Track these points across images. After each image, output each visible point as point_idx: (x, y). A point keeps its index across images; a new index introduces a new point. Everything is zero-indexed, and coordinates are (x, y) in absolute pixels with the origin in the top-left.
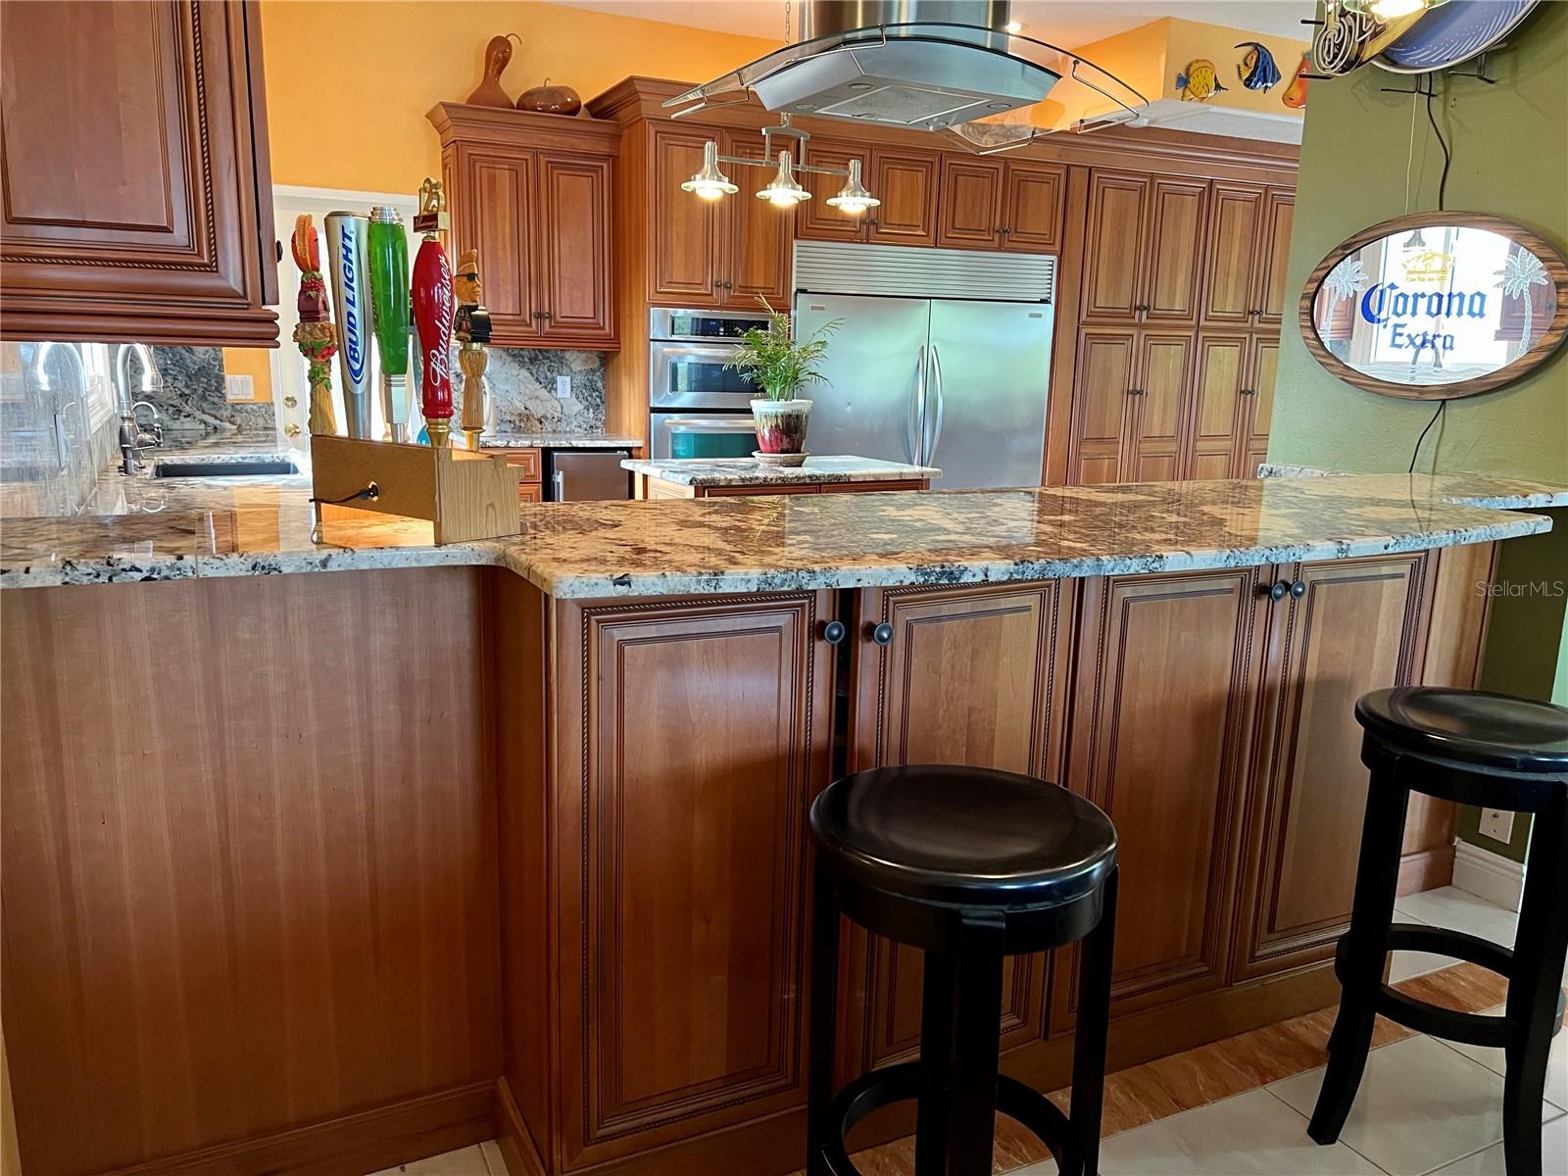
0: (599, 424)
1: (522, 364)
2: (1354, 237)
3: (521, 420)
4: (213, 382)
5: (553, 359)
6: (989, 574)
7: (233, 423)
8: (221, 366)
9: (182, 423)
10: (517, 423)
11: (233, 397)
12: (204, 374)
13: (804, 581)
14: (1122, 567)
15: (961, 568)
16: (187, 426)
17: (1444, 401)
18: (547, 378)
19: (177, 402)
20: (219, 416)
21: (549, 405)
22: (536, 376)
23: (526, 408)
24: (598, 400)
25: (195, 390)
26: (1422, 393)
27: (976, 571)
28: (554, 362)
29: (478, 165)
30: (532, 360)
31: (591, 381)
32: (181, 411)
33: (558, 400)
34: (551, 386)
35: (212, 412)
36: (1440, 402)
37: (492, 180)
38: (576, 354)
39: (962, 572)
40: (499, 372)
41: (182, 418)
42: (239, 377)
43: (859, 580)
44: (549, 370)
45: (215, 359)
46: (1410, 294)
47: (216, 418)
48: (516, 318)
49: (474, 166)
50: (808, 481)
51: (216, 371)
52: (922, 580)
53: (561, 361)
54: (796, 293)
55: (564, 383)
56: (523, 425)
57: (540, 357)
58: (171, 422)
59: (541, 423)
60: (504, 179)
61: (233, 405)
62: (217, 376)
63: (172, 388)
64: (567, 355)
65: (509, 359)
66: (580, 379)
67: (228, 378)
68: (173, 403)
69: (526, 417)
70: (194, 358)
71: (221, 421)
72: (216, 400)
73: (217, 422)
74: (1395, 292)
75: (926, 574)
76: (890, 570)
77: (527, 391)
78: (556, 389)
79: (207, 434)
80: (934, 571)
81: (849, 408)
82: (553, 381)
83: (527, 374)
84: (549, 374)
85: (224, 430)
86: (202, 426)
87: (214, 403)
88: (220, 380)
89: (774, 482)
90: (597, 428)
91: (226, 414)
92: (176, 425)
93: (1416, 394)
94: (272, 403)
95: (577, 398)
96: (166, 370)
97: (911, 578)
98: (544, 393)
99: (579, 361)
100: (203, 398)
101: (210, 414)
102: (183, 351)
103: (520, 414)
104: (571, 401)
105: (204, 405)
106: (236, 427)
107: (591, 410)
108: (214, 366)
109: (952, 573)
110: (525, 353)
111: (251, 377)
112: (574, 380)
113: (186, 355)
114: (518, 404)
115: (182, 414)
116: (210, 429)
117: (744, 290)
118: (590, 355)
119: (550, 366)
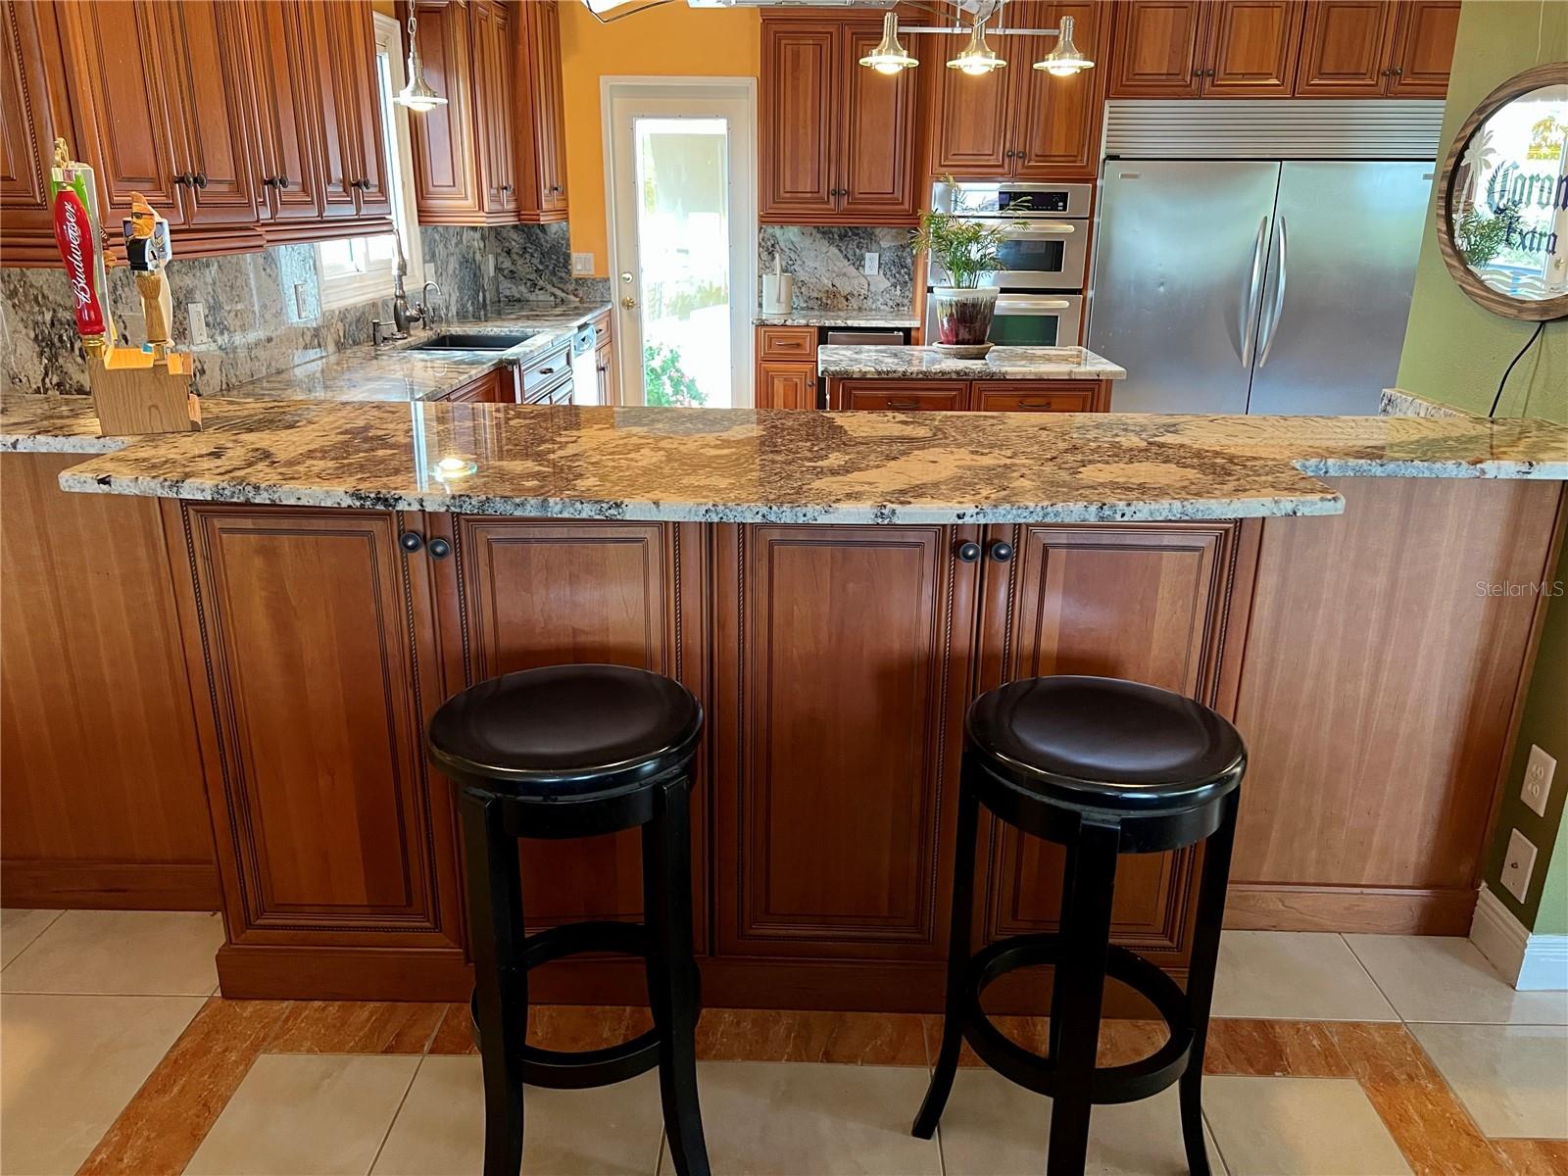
0: (906, 301)
1: (831, 241)
2: (1488, 98)
3: (828, 298)
4: (562, 260)
5: (862, 235)
6: (424, 504)
7: (576, 296)
8: (568, 245)
9: (537, 295)
10: (824, 300)
11: (577, 273)
12: (554, 251)
13: (250, 495)
14: (572, 511)
15: (396, 497)
16: (541, 298)
17: (1543, 323)
18: (855, 255)
19: (533, 276)
20: (565, 289)
21: (856, 282)
22: (845, 253)
23: (833, 286)
24: (906, 277)
25: (547, 266)
26: (1521, 311)
27: (411, 501)
28: (864, 238)
29: (783, 42)
30: (842, 237)
31: (900, 258)
32: (536, 285)
33: (865, 277)
34: (859, 263)
35: (560, 286)
36: (1538, 324)
37: (796, 55)
38: (886, 230)
39: (396, 500)
40: (809, 249)
41: (537, 290)
42: (583, 255)
43: (299, 499)
44: (858, 247)
45: (563, 239)
46: (1528, 176)
47: (563, 291)
48: (815, 195)
49: (779, 44)
50: (954, 376)
51: (564, 249)
52: (358, 504)
53: (871, 237)
54: (1104, 161)
55: (871, 260)
56: (829, 302)
57: (850, 234)
58: (529, 294)
59: (847, 300)
60: (808, 54)
61: (577, 280)
62: (564, 254)
63: (529, 264)
64: (877, 231)
65: (819, 236)
66: (888, 256)
67: (574, 256)
68: (530, 277)
69: (832, 293)
70: (547, 238)
71: (567, 294)
72: (563, 275)
73: (564, 295)
74: (1517, 173)
75: (361, 498)
76: (327, 493)
77: (836, 269)
78: (863, 266)
79: (556, 306)
80: (369, 497)
81: (1162, 289)
82: (862, 258)
83: (836, 251)
84: (857, 250)
85: (570, 302)
86: (552, 298)
87: (561, 278)
88: (567, 257)
89: (914, 376)
90: (903, 306)
91: (571, 287)
92: (532, 297)
93: (1515, 312)
94: (608, 279)
95: (885, 275)
96: (525, 248)
97: (347, 502)
98: (852, 271)
99: (889, 237)
100: (554, 273)
101: (559, 288)
102: (538, 231)
103: (828, 291)
104: (878, 278)
105: (554, 279)
106: (578, 299)
107: (898, 287)
108: (562, 245)
109: (386, 500)
110: (835, 230)
111: (592, 254)
112: (882, 258)
113: (541, 235)
114: (826, 281)
115: (538, 287)
116: (558, 301)
117: (1042, 159)
118: (901, 231)
119: (859, 243)
